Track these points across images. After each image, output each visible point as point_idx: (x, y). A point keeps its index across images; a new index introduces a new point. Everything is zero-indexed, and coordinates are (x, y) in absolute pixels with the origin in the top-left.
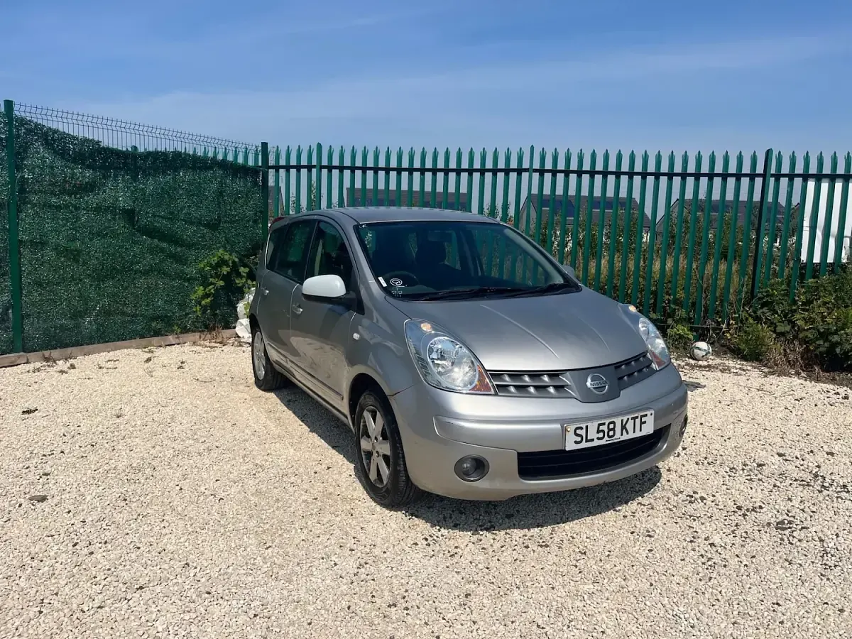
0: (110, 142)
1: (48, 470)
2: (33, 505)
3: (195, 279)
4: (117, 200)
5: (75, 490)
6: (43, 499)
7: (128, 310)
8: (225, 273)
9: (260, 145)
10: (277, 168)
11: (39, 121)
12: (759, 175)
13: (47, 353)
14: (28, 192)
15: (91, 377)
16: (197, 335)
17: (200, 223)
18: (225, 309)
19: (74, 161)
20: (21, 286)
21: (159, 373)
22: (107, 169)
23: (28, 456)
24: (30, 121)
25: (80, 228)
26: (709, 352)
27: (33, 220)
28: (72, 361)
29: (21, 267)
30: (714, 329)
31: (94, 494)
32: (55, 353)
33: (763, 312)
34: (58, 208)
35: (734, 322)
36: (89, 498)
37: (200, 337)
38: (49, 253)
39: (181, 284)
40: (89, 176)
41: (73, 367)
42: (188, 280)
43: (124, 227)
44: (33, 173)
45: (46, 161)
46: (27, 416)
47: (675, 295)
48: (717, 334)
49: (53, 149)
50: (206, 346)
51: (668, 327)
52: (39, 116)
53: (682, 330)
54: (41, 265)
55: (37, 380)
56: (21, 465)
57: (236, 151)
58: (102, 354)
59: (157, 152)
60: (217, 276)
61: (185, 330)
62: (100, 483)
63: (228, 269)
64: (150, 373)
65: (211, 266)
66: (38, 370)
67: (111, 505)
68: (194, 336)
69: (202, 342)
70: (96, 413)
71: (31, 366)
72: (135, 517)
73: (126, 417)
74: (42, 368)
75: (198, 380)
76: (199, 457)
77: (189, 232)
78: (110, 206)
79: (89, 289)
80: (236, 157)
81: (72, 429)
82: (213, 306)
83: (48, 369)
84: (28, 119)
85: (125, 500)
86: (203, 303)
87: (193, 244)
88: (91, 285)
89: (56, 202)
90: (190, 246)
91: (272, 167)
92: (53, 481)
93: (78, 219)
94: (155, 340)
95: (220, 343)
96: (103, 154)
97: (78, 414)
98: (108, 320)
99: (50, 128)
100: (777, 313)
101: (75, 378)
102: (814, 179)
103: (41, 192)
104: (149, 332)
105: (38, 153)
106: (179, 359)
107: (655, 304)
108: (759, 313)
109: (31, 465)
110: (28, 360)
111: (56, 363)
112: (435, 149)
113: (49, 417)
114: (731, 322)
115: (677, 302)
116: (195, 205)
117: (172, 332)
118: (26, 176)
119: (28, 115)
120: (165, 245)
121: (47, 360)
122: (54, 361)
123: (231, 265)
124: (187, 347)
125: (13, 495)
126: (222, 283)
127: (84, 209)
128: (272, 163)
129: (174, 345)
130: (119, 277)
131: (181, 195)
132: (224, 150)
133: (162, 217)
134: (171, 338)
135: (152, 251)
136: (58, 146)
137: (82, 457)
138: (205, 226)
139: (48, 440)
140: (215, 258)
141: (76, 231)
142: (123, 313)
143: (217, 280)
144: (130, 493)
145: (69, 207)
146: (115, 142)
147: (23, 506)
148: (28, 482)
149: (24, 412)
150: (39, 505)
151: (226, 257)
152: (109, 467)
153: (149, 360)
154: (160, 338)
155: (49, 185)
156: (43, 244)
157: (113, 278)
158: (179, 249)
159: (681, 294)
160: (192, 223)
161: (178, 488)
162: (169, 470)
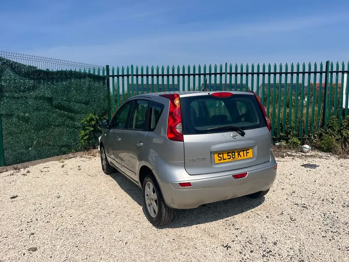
0: (41, 67)
1: (33, 231)
2: (31, 254)
3: (80, 127)
4: (45, 93)
5: (50, 243)
6: (35, 249)
7: (51, 143)
8: (93, 124)
9: (106, 66)
10: (113, 76)
11: (8, 59)
12: (324, 72)
13: (15, 166)
14: (4, 92)
15: (39, 177)
16: (82, 152)
17: (81, 103)
18: (94, 140)
19: (25, 76)
20: (2, 136)
21: (70, 173)
22: (40, 79)
23: (20, 223)
24: (4, 58)
25: (28, 107)
26: (310, 149)
27: (7, 104)
28: (27, 169)
29: (2, 127)
30: (308, 139)
31: (60, 245)
32: (19, 166)
33: (329, 131)
34: (18, 98)
35: (316, 135)
36: (58, 247)
37: (83, 154)
38: (15, 120)
39: (74, 130)
40: (32, 83)
41: (29, 172)
42: (77, 128)
43: (48, 105)
44: (6, 83)
45: (12, 77)
46: (13, 200)
47: (290, 125)
48: (309, 141)
49: (15, 71)
50: (87, 158)
51: (289, 139)
52: (8, 56)
53: (295, 140)
54: (12, 125)
55: (13, 180)
56: (18, 229)
57: (94, 69)
58: (40, 164)
59: (62, 71)
60: (89, 126)
61: (77, 151)
62: (61, 238)
63: (95, 122)
64: (66, 173)
65: (87, 121)
66: (13, 174)
67: (71, 250)
68: (80, 153)
69: (85, 156)
70: (47, 196)
71: (9, 173)
72: (86, 257)
73: (62, 198)
74: (14, 173)
75: (89, 175)
76: (105, 218)
77: (77, 107)
78: (42, 97)
79: (34, 135)
80: (94, 72)
81: (38, 206)
82: (89, 139)
83: (18, 174)
84: (3, 58)
85: (77, 246)
86: (85, 138)
87: (79, 112)
88: (34, 133)
89: (17, 96)
90: (77, 113)
91: (111, 76)
92: (37, 238)
93: (27, 102)
94: (64, 156)
95: (93, 156)
96: (37, 73)
97: (38, 197)
98: (42, 148)
99: (14, 62)
100: (335, 130)
101: (31, 178)
102: (346, 73)
103: (10, 91)
104: (61, 152)
105: (8, 73)
106: (78, 165)
107: (282, 129)
108: (327, 131)
109: (23, 229)
110: (7, 169)
111: (20, 171)
112: (178, 66)
113: (24, 200)
114: (315, 135)
115: (291, 128)
116: (79, 94)
117: (71, 152)
118: (3, 84)
119: (3, 56)
120: (66, 113)
121: (15, 169)
122: (19, 170)
123: (95, 120)
124: (78, 159)
125: (19, 248)
126: (92, 129)
127: (30, 98)
128: (111, 74)
129: (72, 158)
130: (47, 128)
131: (73, 90)
132: (89, 69)
133: (65, 100)
134: (71, 155)
135: (61, 116)
136: (17, 70)
137: (48, 222)
138: (83, 103)
139: (28, 213)
140: (89, 118)
141: (27, 108)
142: (49, 145)
143: (90, 127)
144: (79, 242)
145: (23, 97)
146: (43, 67)
147: (26, 255)
148: (24, 239)
149: (11, 198)
150: (34, 253)
151: (94, 117)
152: (63, 228)
153: (63, 166)
154: (65, 155)
155: (14, 88)
156: (11, 115)
157: (44, 129)
158: (73, 114)
159: (293, 125)
160: (78, 102)
161: (102, 237)
162: (93, 227)
